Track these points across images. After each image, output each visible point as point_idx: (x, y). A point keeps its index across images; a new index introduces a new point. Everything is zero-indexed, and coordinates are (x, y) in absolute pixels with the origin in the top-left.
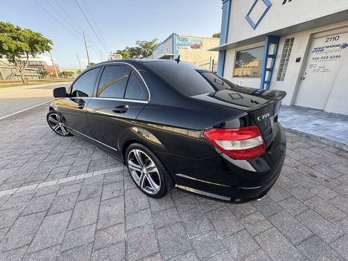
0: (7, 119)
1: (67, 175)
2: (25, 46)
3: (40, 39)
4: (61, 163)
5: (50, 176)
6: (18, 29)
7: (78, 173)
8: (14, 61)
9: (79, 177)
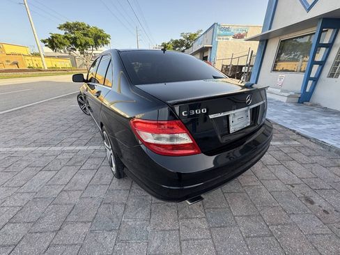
0: (63, 97)
1: (71, 145)
2: (91, 40)
3: (102, 34)
4: (73, 135)
5: (61, 143)
6: (88, 27)
7: (78, 145)
8: (83, 53)
9: (78, 148)
